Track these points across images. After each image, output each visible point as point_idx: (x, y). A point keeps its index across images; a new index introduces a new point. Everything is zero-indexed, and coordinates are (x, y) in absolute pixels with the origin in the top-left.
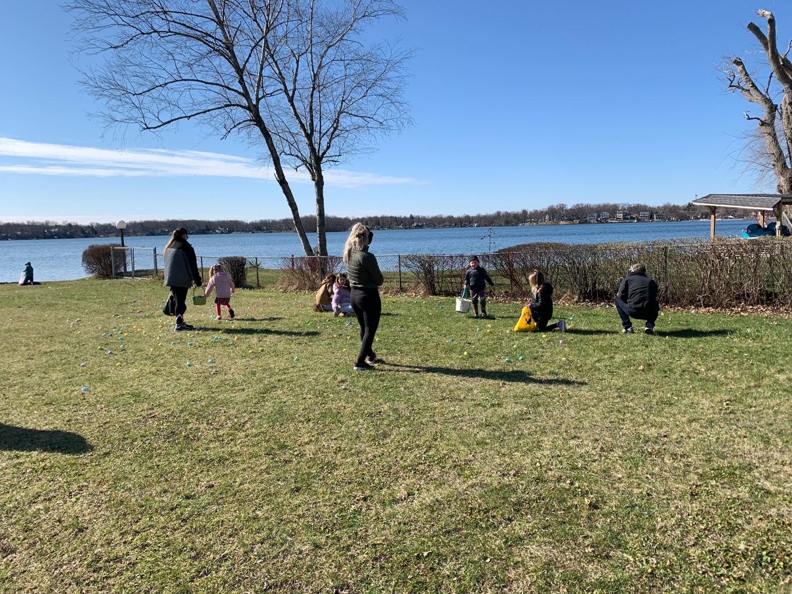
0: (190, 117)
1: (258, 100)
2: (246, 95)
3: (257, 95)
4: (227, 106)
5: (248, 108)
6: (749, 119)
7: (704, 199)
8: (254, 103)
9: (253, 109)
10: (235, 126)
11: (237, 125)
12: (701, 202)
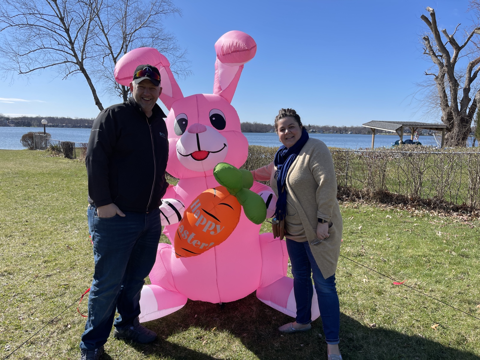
0: (44, 67)
1: (83, 59)
2: (76, 56)
3: (82, 57)
4: (65, 62)
5: (77, 63)
6: (427, 74)
7: (368, 123)
8: (80, 61)
9: (81, 64)
10: (70, 73)
11: (71, 72)
12: (366, 125)
